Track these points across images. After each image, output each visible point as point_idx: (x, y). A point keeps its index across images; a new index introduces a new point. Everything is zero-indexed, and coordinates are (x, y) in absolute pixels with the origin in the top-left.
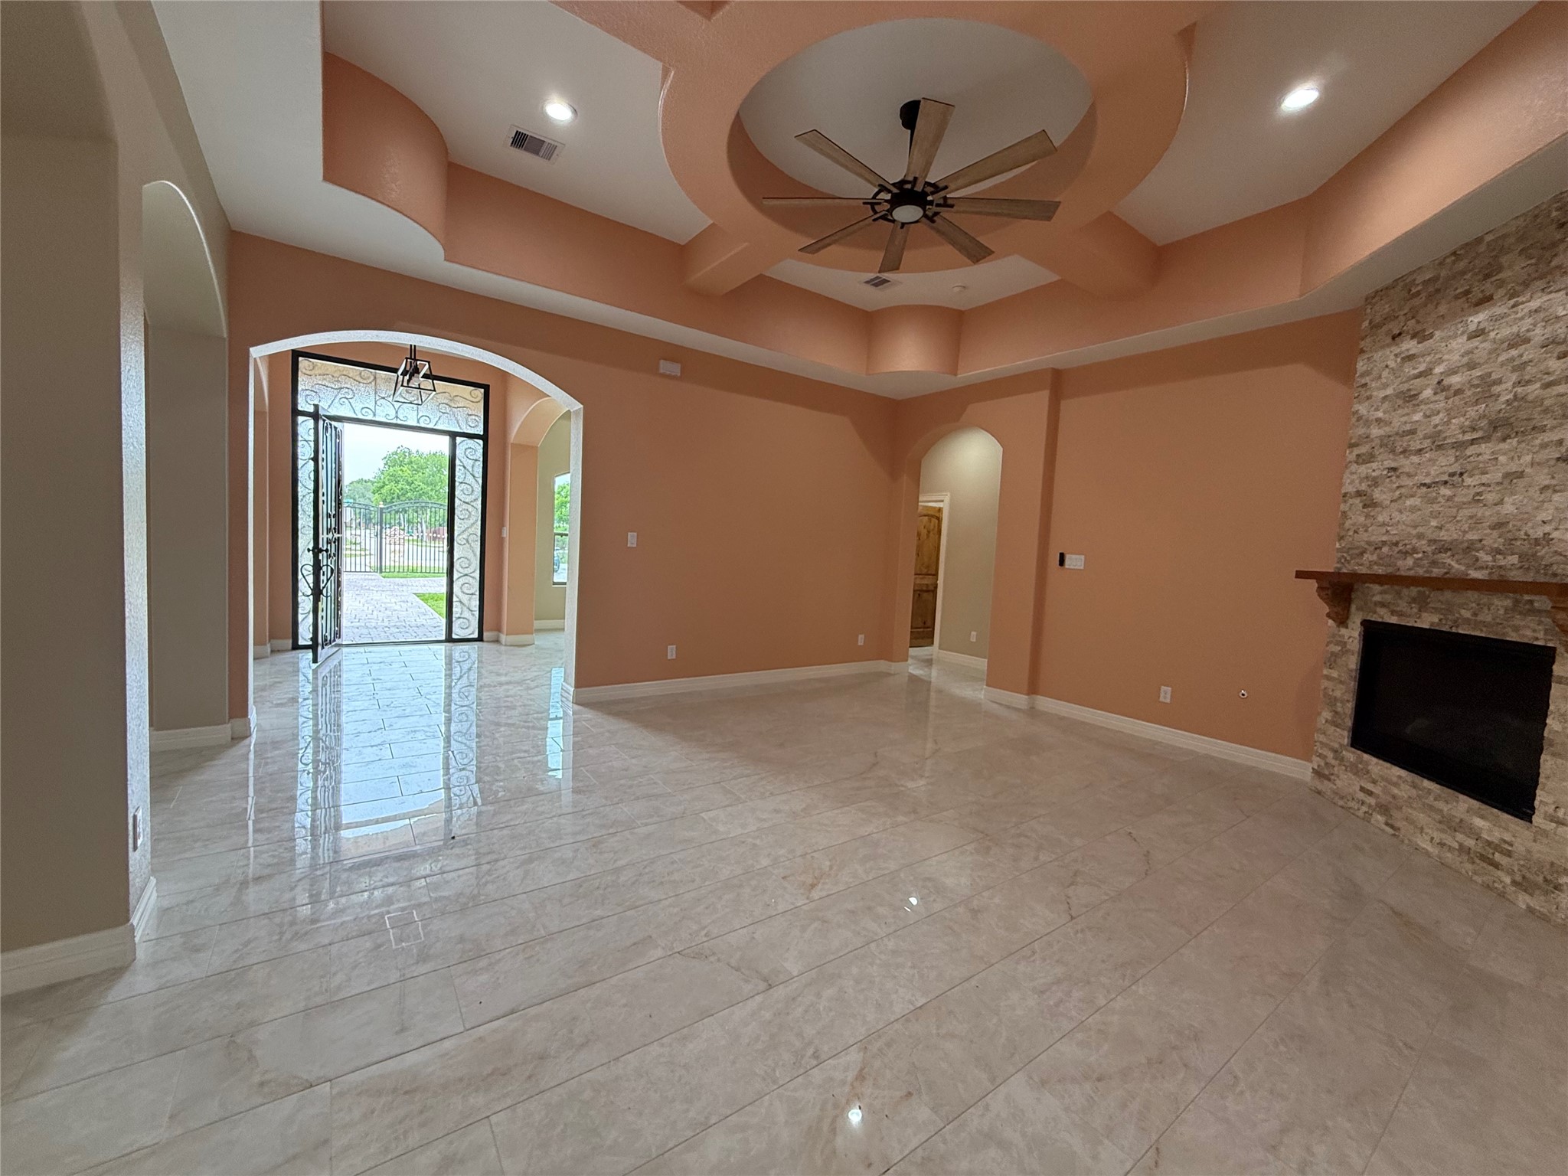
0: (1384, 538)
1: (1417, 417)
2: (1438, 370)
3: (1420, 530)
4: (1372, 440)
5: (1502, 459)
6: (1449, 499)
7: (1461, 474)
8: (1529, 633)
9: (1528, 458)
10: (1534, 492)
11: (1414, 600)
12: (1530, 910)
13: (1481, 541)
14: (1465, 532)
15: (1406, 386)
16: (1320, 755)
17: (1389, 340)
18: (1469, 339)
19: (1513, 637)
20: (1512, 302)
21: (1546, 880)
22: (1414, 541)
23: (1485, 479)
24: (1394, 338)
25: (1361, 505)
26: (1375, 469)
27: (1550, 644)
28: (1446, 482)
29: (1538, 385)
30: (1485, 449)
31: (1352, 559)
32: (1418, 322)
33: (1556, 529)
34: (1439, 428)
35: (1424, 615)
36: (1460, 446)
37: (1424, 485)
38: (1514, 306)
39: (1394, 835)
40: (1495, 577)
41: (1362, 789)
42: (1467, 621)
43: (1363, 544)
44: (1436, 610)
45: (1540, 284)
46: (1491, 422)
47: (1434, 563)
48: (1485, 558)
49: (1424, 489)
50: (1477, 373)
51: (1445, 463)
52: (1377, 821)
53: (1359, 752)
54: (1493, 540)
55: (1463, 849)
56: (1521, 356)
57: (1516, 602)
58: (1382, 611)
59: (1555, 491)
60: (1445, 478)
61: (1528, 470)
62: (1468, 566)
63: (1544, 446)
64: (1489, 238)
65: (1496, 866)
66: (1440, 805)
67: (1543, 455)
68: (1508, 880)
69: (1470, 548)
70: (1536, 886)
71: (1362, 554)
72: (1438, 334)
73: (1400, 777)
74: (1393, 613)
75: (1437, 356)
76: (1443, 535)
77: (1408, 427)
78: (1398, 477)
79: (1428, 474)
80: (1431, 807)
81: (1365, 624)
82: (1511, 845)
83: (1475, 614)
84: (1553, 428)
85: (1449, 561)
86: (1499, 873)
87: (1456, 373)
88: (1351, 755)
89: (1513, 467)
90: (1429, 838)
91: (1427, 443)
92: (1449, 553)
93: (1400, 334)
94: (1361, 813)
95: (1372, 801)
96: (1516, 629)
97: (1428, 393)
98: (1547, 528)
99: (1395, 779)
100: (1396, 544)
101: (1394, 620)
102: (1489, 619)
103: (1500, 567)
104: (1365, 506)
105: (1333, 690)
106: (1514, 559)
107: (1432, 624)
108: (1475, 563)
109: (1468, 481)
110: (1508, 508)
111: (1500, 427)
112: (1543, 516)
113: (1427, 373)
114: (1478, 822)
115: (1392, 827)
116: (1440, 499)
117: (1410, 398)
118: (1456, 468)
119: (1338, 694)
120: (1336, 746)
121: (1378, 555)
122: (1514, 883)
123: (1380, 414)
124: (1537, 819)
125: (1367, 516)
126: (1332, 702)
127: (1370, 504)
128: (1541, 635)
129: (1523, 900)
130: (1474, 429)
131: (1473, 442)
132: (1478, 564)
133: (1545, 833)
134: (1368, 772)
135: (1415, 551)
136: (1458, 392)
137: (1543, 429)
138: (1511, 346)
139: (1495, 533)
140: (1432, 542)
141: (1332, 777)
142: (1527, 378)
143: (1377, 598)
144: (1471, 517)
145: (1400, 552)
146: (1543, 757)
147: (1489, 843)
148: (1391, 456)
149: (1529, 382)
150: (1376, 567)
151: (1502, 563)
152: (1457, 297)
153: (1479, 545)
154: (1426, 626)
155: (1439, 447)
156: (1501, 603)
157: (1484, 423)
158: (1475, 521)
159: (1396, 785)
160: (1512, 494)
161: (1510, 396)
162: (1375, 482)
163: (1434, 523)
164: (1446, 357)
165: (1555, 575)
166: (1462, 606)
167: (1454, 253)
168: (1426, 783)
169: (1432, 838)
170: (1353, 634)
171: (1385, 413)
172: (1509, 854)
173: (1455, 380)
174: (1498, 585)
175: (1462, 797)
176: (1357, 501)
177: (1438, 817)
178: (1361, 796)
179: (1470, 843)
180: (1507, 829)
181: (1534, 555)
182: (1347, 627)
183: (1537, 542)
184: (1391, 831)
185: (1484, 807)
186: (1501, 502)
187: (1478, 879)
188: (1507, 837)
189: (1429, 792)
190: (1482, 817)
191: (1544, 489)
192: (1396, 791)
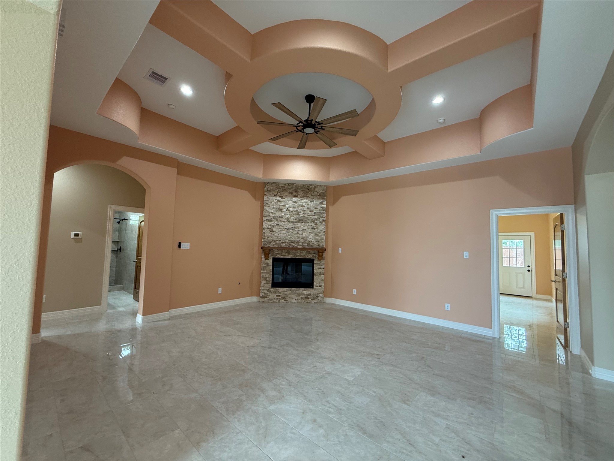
0: (277, 239)
1: (283, 214)
2: (287, 206)
3: (286, 238)
4: (271, 217)
5: (302, 226)
6: (292, 232)
7: (294, 228)
8: (310, 257)
9: (306, 227)
10: (308, 233)
11: (286, 252)
12: (314, 303)
13: (300, 241)
14: (296, 239)
15: (279, 207)
16: (263, 293)
17: (273, 195)
18: (293, 202)
19: (307, 258)
20: (301, 199)
21: (316, 296)
22: (285, 240)
23: (299, 229)
24: (275, 195)
25: (269, 231)
26: (272, 223)
27: (314, 258)
28: (291, 229)
29: (307, 215)
30: (299, 224)
31: (268, 243)
32: (281, 194)
33: (312, 239)
34: (288, 218)
35: (289, 255)
36: (293, 222)
37: (286, 229)
38: (302, 200)
39: (287, 302)
40: (303, 247)
41: (277, 296)
42: (299, 256)
43: (271, 240)
44: (292, 254)
45: (306, 198)
46: (299, 219)
47: (290, 245)
48: (301, 244)
49: (286, 230)
50: (295, 209)
51: (290, 225)
52: (282, 301)
53: (275, 288)
54: (302, 241)
55: (302, 298)
56: (303, 209)
57: (307, 252)
58: (279, 255)
59: (312, 233)
60: (291, 228)
61: (307, 229)
62: (297, 245)
63: (309, 225)
64: (295, 185)
65: (308, 298)
66: (297, 292)
67: (308, 227)
68: (310, 299)
69: (298, 242)
70: (315, 298)
71: (271, 242)
72: (286, 199)
73: (287, 290)
74: (281, 255)
75: (286, 203)
76: (292, 239)
77: (280, 216)
78: (279, 226)
79: (287, 227)
80: (295, 293)
81: (273, 258)
82: (311, 293)
83: (300, 254)
84: (310, 223)
85: (293, 244)
86: (309, 299)
87: (291, 208)
88: (273, 289)
89: (304, 228)
90: (295, 299)
91: (286, 220)
92: (293, 243)
93: (276, 195)
94: (277, 301)
95: (280, 297)
96: (308, 256)
97: (285, 210)
98: (311, 239)
99: (286, 291)
100: (281, 241)
101: (282, 257)
102: (303, 255)
103: (304, 246)
104: (270, 231)
105: (265, 276)
106: (306, 244)
107: (291, 257)
108: (299, 245)
109: (296, 229)
110: (304, 235)
111: (301, 220)
112: (310, 237)
113: (284, 206)
114: (304, 292)
115: (286, 301)
116: (290, 232)
117: (280, 210)
118: (293, 226)
119: (267, 276)
120: (268, 289)
121: (276, 243)
122: (312, 299)
123: (273, 211)
124: (314, 287)
125: (271, 234)
126: (265, 279)
127: (272, 231)
128: (312, 257)
129: (313, 302)
130: (296, 220)
131: (296, 222)
132: (300, 245)
133: (315, 289)
134: (279, 291)
135: (285, 242)
136: (292, 212)
137: (308, 223)
138: (302, 207)
139: (302, 240)
140: (289, 241)
141: (268, 296)
142: (305, 213)
143: (276, 252)
144: (297, 236)
145: (282, 242)
146: (314, 277)
147: (307, 295)
148: (277, 221)
149: (305, 214)
150: (275, 246)
151: (304, 245)
152: (289, 193)
153: (299, 242)
154: (290, 257)
155: (289, 222)
156: (305, 252)
157: (298, 219)
158: (299, 237)
159: (286, 292)
160: (305, 233)
161: (302, 215)
162: (273, 226)
163: (289, 237)
164: (288, 204)
165: (313, 247)
166: (297, 253)
167: (288, 184)
168: (293, 289)
169: (296, 299)
170: (270, 261)
171: (274, 211)
172: (310, 295)
173: (291, 209)
174: (303, 249)
175: (301, 289)
176: (268, 230)
177: (296, 294)
178: (277, 297)
179: (303, 296)
180: (310, 291)
181: (309, 244)
182: (268, 260)
183: (310, 241)
184: (285, 302)
185: (305, 289)
186: (303, 234)
187: (305, 302)
188: (310, 292)
189: (294, 290)
190: (305, 291)
191: (309, 233)
192: (286, 293)
